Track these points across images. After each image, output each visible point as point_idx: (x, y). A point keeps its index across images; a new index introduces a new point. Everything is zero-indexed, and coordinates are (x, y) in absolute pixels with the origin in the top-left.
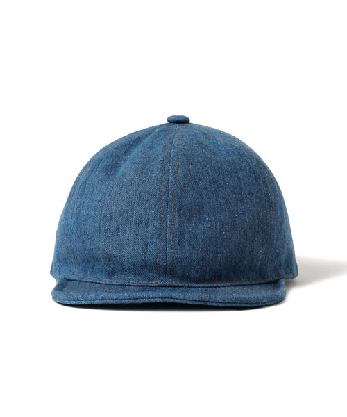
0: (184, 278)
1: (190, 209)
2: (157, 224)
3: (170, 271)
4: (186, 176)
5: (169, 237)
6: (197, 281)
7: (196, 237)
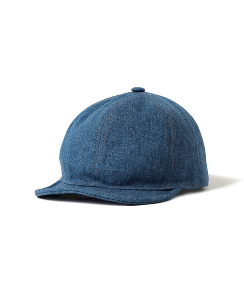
0: (104, 182)
1: (113, 142)
2: (93, 150)
3: (97, 178)
4: (115, 123)
5: (99, 158)
6: (113, 185)
7: (114, 159)
